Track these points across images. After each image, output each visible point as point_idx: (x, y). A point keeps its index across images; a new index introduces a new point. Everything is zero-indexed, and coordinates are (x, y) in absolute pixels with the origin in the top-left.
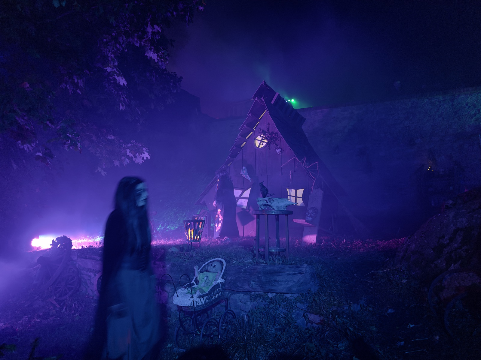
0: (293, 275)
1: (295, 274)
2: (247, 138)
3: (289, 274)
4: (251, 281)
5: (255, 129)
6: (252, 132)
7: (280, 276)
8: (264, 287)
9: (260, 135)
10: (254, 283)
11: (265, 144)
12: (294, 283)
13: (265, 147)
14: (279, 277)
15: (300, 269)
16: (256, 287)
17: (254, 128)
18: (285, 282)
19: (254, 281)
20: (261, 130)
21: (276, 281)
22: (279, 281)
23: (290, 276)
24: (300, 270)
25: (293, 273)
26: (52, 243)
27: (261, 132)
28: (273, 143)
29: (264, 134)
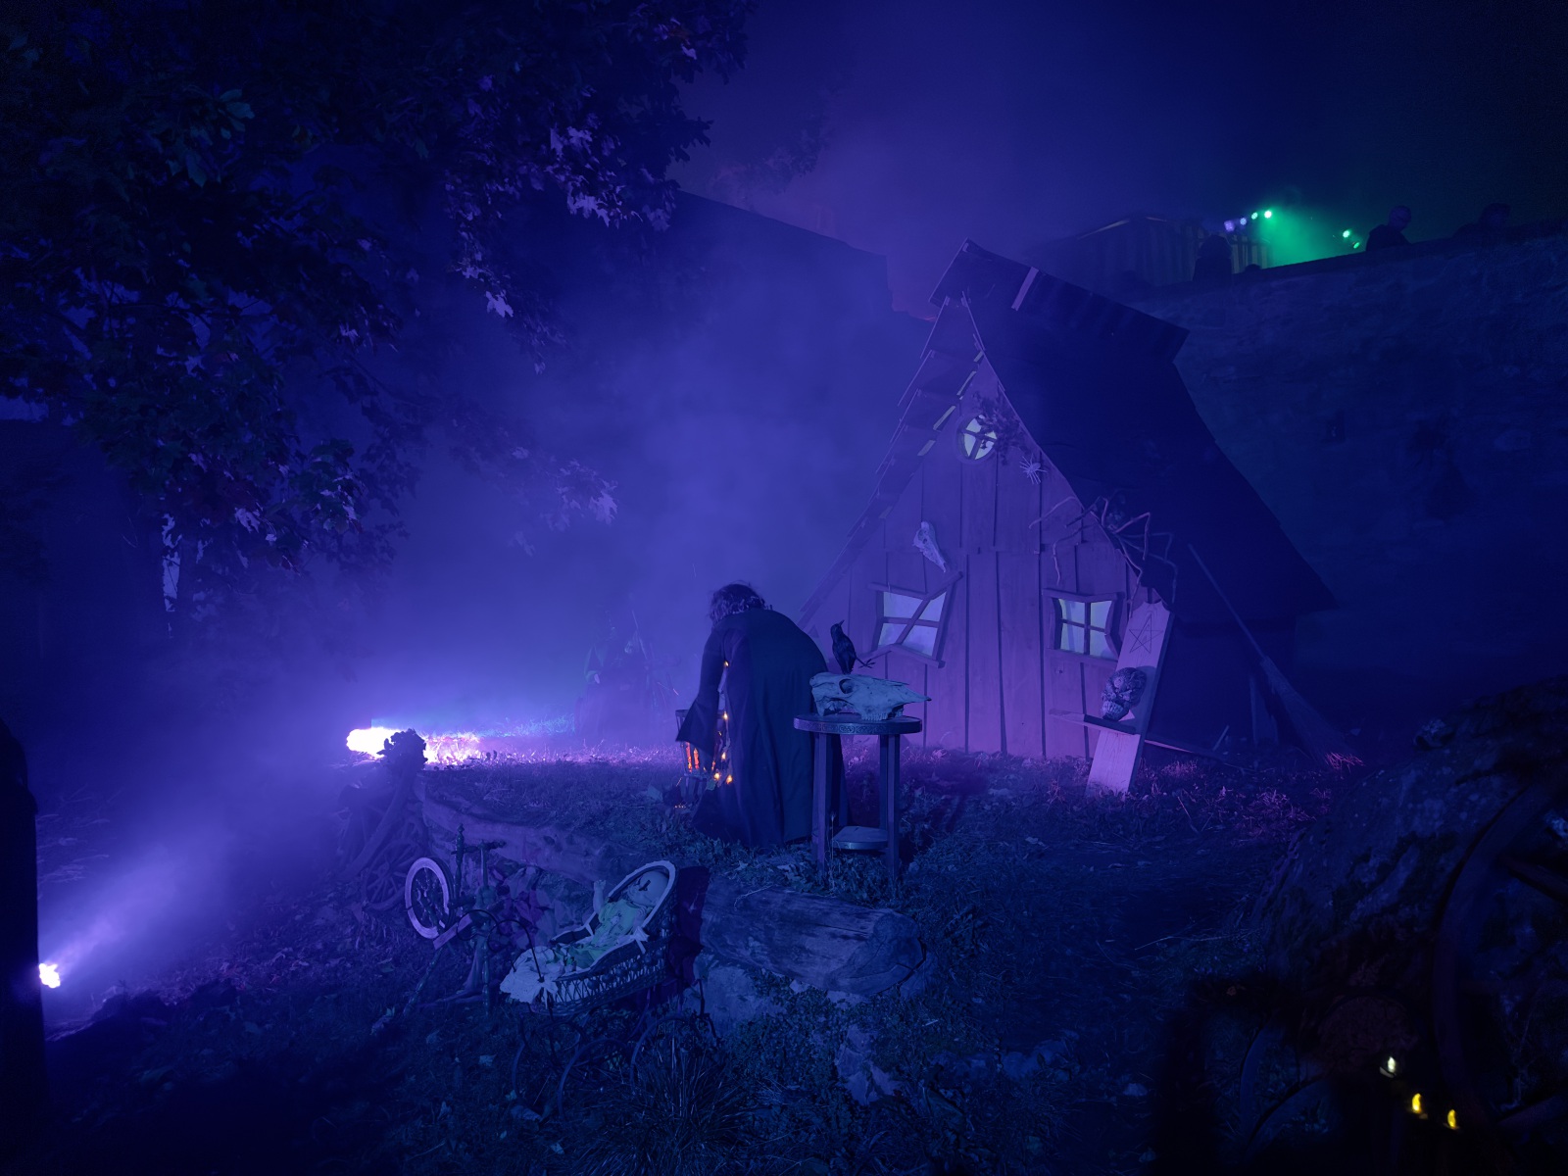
0: (842, 940)
1: (845, 937)
2: (936, 426)
3: (834, 936)
4: (750, 938)
5: (962, 394)
6: (953, 408)
7: (813, 935)
8: (779, 960)
9: (976, 415)
10: (757, 944)
11: (990, 445)
12: (840, 965)
13: (991, 458)
14: (811, 938)
15: (863, 923)
16: (763, 957)
17: (959, 394)
18: (824, 957)
19: (756, 939)
20: (979, 397)
21: (802, 948)
22: (811, 952)
23: (835, 941)
24: (862, 928)
25: (845, 932)
26: (383, 748)
27: (979, 405)
28: (1014, 444)
29: (988, 412)
